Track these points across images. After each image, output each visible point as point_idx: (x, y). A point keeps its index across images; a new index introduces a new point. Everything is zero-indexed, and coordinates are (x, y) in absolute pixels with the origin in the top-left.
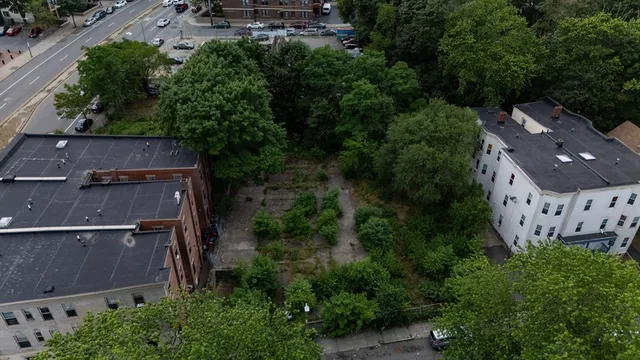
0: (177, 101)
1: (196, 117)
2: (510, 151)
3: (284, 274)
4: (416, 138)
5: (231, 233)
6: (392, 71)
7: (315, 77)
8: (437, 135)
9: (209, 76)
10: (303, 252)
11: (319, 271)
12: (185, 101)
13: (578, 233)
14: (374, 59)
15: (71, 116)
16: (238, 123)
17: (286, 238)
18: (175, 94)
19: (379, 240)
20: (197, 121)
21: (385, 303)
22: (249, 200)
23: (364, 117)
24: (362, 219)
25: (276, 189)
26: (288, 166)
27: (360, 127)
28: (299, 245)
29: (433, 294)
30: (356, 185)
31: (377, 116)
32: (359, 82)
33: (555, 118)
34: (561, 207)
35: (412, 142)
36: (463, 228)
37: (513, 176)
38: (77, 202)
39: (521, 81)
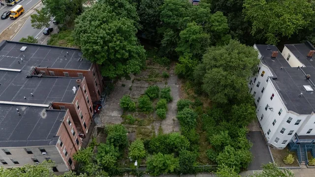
0: (81, 31)
1: (90, 43)
2: (274, 79)
3: (134, 134)
4: (218, 64)
5: (110, 105)
6: (213, 17)
7: (167, 17)
8: (231, 64)
9: (100, 18)
10: (146, 121)
11: (152, 134)
12: (85, 32)
13: (308, 134)
14: (202, 9)
15: (39, 27)
16: (113, 48)
17: (138, 111)
18: (81, 27)
19: (188, 122)
20: (91, 44)
21: (183, 163)
22: (124, 86)
23: (191, 45)
24: (181, 107)
25: (139, 80)
26: (148, 67)
27: (189, 50)
28: (144, 116)
29: (213, 158)
30: (184, 82)
31: (199, 45)
32: (191, 24)
33: (309, 57)
34: (300, 121)
35: (216, 66)
36: (238, 121)
37: (273, 95)
38: (23, 86)
39: (291, 32)
